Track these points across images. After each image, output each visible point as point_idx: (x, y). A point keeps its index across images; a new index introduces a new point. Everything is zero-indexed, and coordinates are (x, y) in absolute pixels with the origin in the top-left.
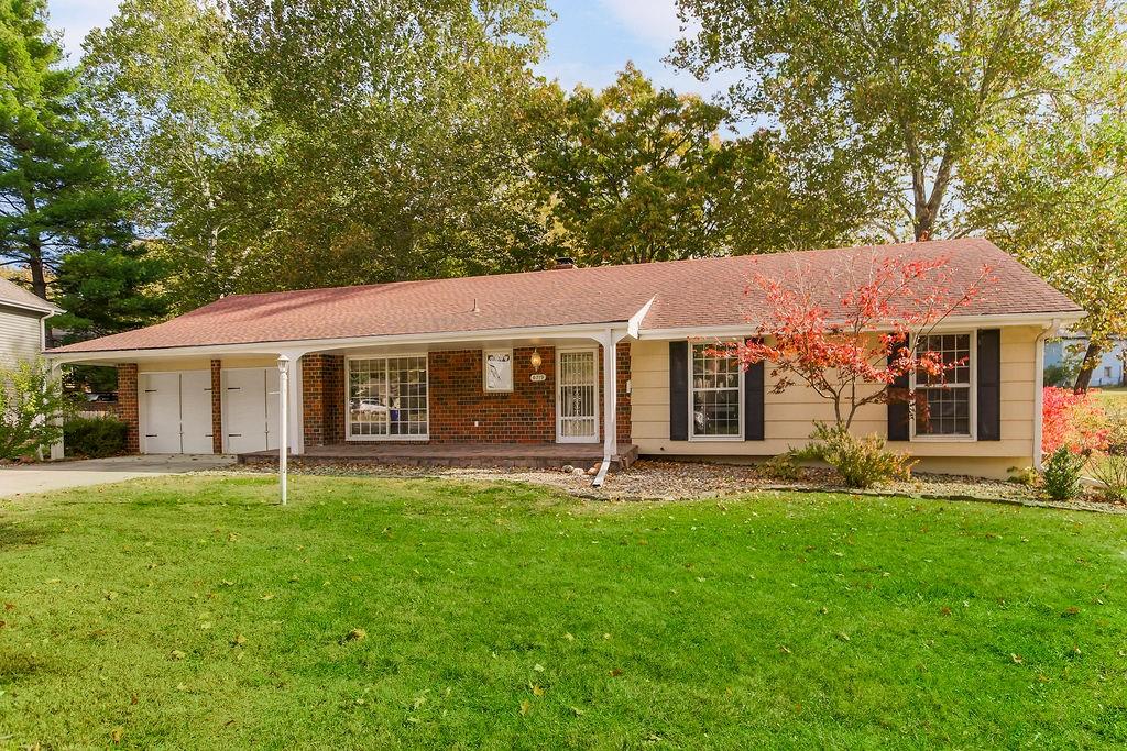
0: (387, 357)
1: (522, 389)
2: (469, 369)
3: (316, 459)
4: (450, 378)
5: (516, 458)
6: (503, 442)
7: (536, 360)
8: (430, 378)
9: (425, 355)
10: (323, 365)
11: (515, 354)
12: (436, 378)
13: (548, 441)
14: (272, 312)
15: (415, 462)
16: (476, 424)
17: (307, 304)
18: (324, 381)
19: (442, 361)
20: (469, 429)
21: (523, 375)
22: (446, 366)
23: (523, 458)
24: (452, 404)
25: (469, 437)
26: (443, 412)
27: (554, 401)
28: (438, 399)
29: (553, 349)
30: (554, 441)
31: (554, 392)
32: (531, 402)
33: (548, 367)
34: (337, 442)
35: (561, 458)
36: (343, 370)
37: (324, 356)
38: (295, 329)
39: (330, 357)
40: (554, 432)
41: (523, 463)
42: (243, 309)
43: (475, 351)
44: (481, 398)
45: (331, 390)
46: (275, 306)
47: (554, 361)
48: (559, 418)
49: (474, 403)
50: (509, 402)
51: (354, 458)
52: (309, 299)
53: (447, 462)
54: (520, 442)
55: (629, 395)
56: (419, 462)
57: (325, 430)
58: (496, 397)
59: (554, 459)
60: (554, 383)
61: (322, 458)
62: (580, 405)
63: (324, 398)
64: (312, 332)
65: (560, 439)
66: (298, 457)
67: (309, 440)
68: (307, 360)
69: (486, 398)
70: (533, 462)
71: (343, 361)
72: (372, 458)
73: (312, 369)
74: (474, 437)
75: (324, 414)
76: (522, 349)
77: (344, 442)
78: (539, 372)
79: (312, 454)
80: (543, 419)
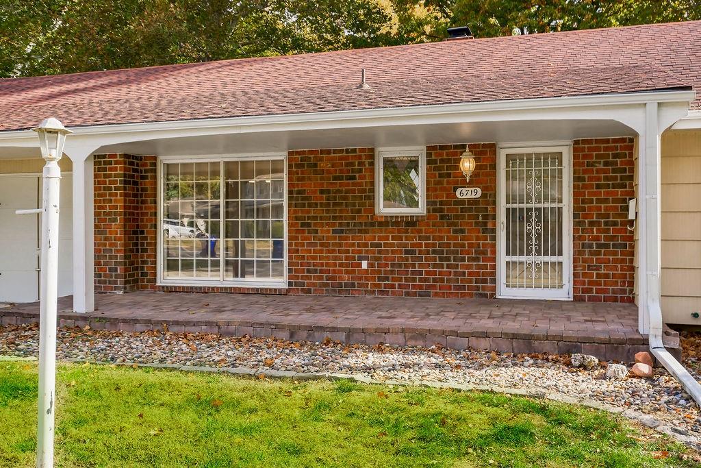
0: (221, 158)
1: (441, 210)
2: (353, 178)
3: (114, 322)
4: (322, 192)
5: (472, 335)
6: (408, 294)
7: (467, 165)
8: (290, 192)
9: (282, 156)
10: (125, 169)
11: (429, 155)
12: (299, 192)
13: (485, 296)
14: (52, 96)
15: (285, 335)
16: (365, 265)
17: (102, 87)
18: (126, 195)
19: (309, 166)
20: (353, 271)
21: (443, 189)
22: (315, 172)
23: (485, 335)
24: (325, 232)
25: (353, 285)
26: (310, 244)
27: (494, 231)
28: (300, 225)
29: (493, 148)
30: (493, 296)
31: (494, 217)
32: (456, 231)
33: (485, 176)
34: (144, 287)
35: (559, 338)
36: (155, 178)
37: (126, 156)
38: (83, 114)
39: (134, 157)
40: (494, 281)
41: (484, 343)
42: (12, 93)
43: (363, 150)
44: (372, 225)
45: (136, 208)
46: (56, 89)
47: (494, 166)
48: (502, 258)
49: (360, 231)
50: (419, 231)
51: (177, 323)
52: (105, 80)
53: (342, 336)
54: (436, 294)
55: (631, 223)
56: (292, 335)
57: (126, 270)
58: (397, 224)
59: (547, 338)
60: (494, 203)
61: (125, 321)
62: (538, 238)
63: (126, 220)
64: (110, 116)
65: (504, 292)
66: (84, 318)
67: (102, 285)
68: (100, 160)
69: (381, 224)
70: (504, 344)
71: (155, 164)
72: (208, 324)
73: (110, 176)
74: (360, 285)
75: (125, 245)
76: (442, 147)
77: (154, 287)
78: (471, 184)
79: (107, 314)
80: (477, 259)
